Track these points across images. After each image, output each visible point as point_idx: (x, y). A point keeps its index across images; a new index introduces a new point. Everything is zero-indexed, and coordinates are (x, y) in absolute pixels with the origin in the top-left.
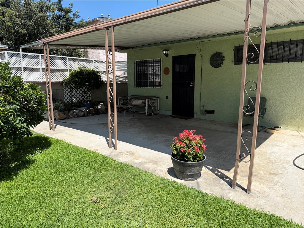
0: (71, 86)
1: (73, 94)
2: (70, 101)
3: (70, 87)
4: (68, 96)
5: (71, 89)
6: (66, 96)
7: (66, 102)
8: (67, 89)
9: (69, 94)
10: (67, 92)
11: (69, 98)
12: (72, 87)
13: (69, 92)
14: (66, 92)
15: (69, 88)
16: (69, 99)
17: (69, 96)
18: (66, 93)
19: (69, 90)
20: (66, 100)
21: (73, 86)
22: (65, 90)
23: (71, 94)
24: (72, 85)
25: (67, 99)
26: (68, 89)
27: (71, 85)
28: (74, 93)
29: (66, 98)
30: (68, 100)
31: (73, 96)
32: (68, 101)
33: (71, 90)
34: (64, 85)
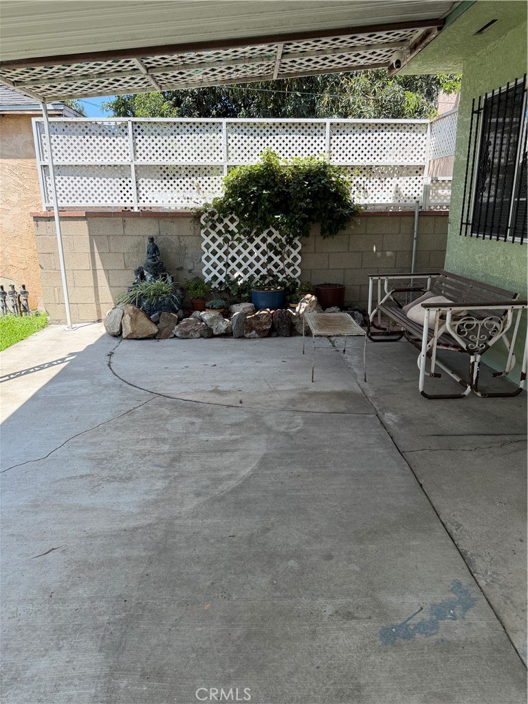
0: (229, 224)
1: (233, 253)
2: (221, 278)
3: (223, 230)
4: (214, 259)
5: (229, 236)
6: (208, 259)
7: (208, 278)
8: (213, 234)
9: (220, 253)
10: (214, 246)
11: (221, 265)
12: (230, 229)
13: (220, 246)
14: (208, 246)
15: (220, 233)
16: (218, 268)
17: (220, 259)
18: (211, 250)
19: (220, 240)
20: (208, 272)
21: (236, 224)
22: (207, 240)
23: (226, 253)
24: (232, 220)
25: (212, 269)
26: (217, 236)
27: (226, 221)
28: (236, 250)
29: (208, 265)
30: (215, 272)
31: (233, 259)
32: (215, 278)
33: (226, 240)
34: (203, 223)
